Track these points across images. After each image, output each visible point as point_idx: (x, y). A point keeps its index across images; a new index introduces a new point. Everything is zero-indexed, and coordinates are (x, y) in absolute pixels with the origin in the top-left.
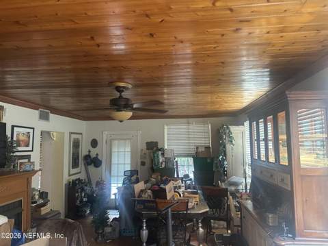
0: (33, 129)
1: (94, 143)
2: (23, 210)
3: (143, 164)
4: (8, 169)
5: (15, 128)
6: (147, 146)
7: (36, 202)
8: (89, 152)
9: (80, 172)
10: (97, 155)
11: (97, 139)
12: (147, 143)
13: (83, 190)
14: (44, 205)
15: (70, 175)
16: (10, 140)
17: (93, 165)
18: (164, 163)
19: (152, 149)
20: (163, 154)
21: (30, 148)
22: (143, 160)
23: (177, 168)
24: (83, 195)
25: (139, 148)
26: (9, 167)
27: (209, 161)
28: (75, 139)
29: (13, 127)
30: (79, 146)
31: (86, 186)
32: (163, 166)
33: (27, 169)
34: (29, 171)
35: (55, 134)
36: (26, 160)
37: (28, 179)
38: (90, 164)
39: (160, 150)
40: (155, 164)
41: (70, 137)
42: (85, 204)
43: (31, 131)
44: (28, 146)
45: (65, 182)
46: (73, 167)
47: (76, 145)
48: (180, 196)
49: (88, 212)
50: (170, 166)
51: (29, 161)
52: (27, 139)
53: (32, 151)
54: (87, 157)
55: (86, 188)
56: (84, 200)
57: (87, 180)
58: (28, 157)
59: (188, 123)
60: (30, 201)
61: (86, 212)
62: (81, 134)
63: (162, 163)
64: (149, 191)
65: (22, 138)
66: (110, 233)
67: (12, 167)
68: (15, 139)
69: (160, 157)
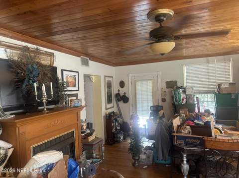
0: (78, 72)
1: (122, 84)
2: (75, 140)
3: (164, 100)
4: (62, 105)
5: (64, 71)
6: (167, 85)
7: (84, 132)
8: (119, 91)
9: (113, 107)
10: (125, 93)
11: (124, 81)
12: (167, 82)
13: (116, 120)
14: (90, 134)
15: (106, 109)
16: (61, 81)
17: (122, 101)
18: (185, 99)
19: (172, 87)
20: (184, 92)
21: (76, 88)
22: (163, 97)
23: (198, 103)
24: (117, 124)
25: (160, 87)
26: (62, 103)
27: (233, 97)
28: (108, 81)
29: (62, 71)
30: (111, 86)
31: (118, 117)
32: (184, 102)
33: (76, 105)
34: (78, 107)
35: (93, 77)
36: (75, 98)
37: (77, 113)
38: (120, 101)
39: (180, 88)
40: (176, 101)
41: (105, 79)
42: (119, 132)
43: (76, 74)
44: (75, 86)
45: (103, 115)
46: (108, 103)
47: (109, 85)
48: (221, 133)
49: (122, 138)
50: (191, 102)
51: (77, 98)
52: (74, 81)
53: (78, 90)
54: (118, 95)
55: (118, 119)
56: (118, 128)
57: (118, 113)
58: (76, 95)
59: (208, 62)
60: (80, 131)
61: (120, 138)
62: (112, 77)
63: (183, 99)
64: (188, 127)
65: (70, 80)
66: (145, 159)
67: (64, 103)
68: (65, 80)
69: (181, 94)
